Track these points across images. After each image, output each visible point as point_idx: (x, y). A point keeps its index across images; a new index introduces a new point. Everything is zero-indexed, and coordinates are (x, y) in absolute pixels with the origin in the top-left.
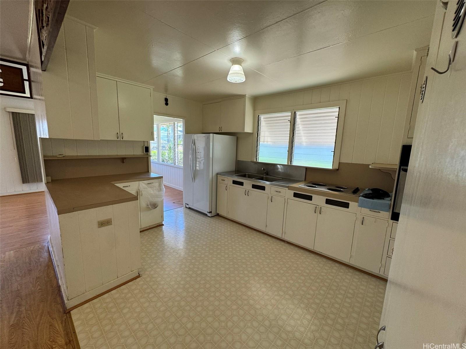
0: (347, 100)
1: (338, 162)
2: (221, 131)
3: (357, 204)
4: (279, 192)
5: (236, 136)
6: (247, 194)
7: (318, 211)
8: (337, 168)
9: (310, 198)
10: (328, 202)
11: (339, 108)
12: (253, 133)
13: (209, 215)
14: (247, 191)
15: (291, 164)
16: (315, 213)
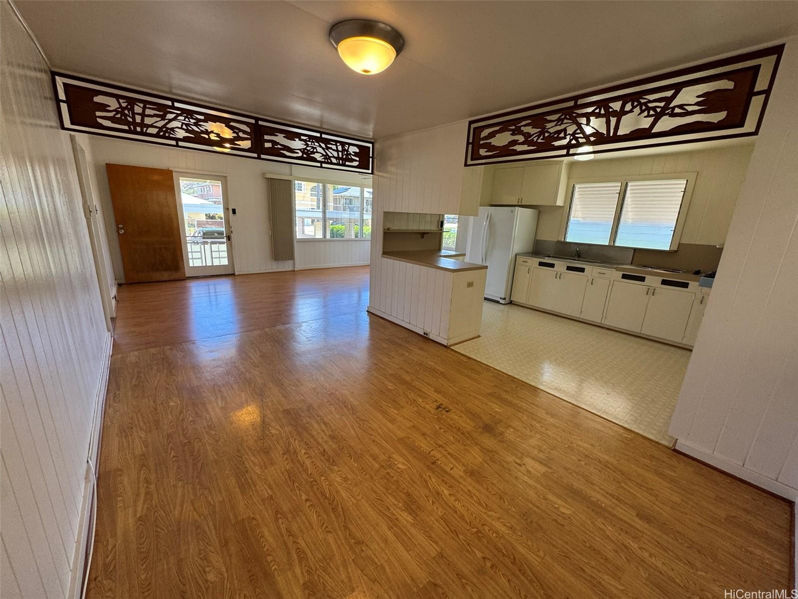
0: (698, 172)
1: (678, 243)
2: (521, 203)
3: (697, 283)
4: (603, 274)
5: (536, 209)
6: (558, 277)
7: (651, 292)
8: (676, 250)
9: (642, 279)
10: (664, 282)
11: (687, 180)
12: (563, 206)
13: (502, 301)
14: (559, 273)
15: (614, 244)
16: (647, 294)
